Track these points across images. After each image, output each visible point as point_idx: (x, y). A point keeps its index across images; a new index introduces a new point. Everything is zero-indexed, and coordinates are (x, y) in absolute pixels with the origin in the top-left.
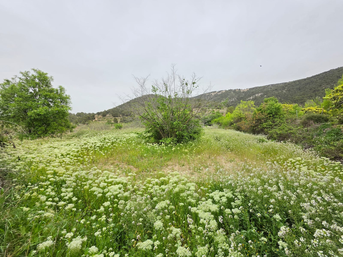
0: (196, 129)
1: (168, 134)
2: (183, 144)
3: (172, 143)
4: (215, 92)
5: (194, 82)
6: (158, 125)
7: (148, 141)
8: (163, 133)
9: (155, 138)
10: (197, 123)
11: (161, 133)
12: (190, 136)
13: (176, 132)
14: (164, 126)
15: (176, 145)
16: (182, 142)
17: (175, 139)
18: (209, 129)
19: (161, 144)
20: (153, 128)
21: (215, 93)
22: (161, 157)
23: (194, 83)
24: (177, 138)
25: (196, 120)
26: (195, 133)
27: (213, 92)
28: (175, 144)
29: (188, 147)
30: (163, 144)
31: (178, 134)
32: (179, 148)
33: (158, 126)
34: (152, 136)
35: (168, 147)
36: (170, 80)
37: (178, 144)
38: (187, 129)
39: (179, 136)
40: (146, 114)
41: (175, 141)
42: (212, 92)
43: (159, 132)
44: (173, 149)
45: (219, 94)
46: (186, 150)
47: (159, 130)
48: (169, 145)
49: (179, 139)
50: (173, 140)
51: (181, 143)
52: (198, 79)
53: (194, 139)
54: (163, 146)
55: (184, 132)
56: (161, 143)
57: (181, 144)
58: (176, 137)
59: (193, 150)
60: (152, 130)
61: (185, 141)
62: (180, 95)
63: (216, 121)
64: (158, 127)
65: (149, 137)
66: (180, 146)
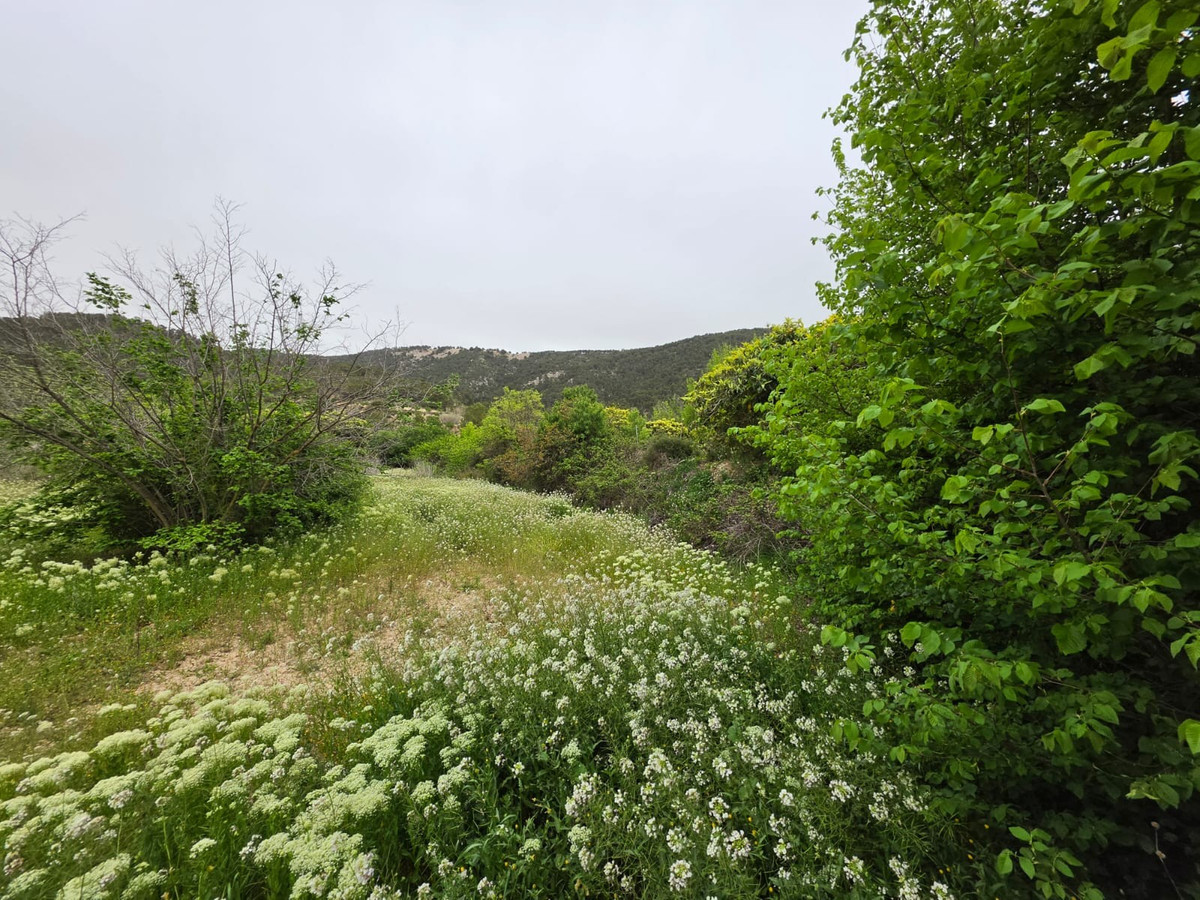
0: (340, 481)
1: (197, 506)
2: (271, 546)
3: (211, 547)
4: (425, 348)
5: (329, 296)
6: (136, 465)
7: (61, 547)
8: (161, 506)
9: (114, 529)
10: (343, 456)
11: (149, 503)
12: (311, 509)
13: (238, 498)
14: (168, 472)
15: (238, 552)
16: (270, 540)
17: (233, 528)
18: (398, 480)
19: (145, 560)
20: (98, 481)
21: (425, 354)
22: (142, 624)
23: (329, 301)
24: (246, 521)
25: (342, 444)
26: (334, 496)
27: (418, 347)
28: (231, 548)
29: (298, 557)
30: (156, 558)
31: (248, 504)
32: (248, 568)
33: (132, 472)
34: (90, 523)
35: (188, 567)
36: (210, 267)
37: (245, 550)
38: (295, 482)
39: (256, 512)
41: (234, 537)
42: (412, 348)
43: (138, 501)
44: (219, 574)
45: (439, 356)
46: (287, 573)
47: (137, 491)
48: (193, 561)
49: (258, 526)
50: (221, 532)
51: (267, 546)
52: (348, 290)
53: (329, 521)
54: (160, 567)
55: (278, 497)
56: (148, 553)
57: (262, 549)
58: (240, 520)
59: (322, 566)
60: (92, 491)
61: (287, 533)
62: (262, 339)
63: (426, 452)
64: (131, 479)
65: (71, 529)
66: (255, 557)
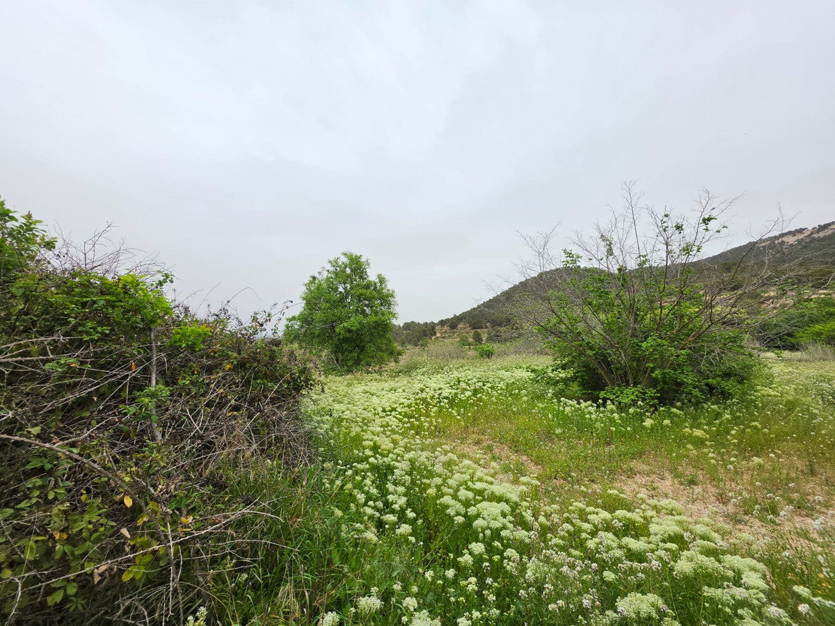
0: (732, 362)
1: (626, 375)
2: (680, 408)
3: (640, 403)
4: (801, 231)
5: (706, 217)
6: (591, 348)
7: (563, 390)
8: (606, 373)
9: (583, 385)
10: (735, 342)
11: (600, 371)
12: (707, 385)
13: (652, 372)
14: (609, 353)
15: (656, 409)
16: (679, 404)
17: (651, 392)
18: (789, 362)
19: (604, 405)
20: (574, 357)
21: (800, 237)
22: (609, 444)
23: (706, 221)
24: (659, 388)
25: (730, 332)
26: (727, 375)
27: (790, 233)
28: (651, 406)
29: (703, 421)
30: (610, 406)
31: (659, 376)
32: (667, 422)
33: (590, 353)
34: (573, 379)
35: (628, 413)
37: (662, 409)
38: (693, 361)
39: (665, 382)
40: (554, 320)
41: (653, 398)
42: (783, 235)
43: (594, 370)
44: (648, 423)
46: (698, 433)
47: (594, 364)
48: (631, 410)
49: (666, 392)
50: (644, 393)
51: (676, 407)
52: (723, 206)
53: (725, 395)
54: (612, 412)
55: (682, 373)
56: (605, 400)
57: (674, 410)
58: (655, 387)
59: (728, 433)
60: (573, 362)
61: (690, 401)
62: (658, 259)
63: (819, 334)
64: (590, 356)
65: (566, 381)
66: (671, 416)
